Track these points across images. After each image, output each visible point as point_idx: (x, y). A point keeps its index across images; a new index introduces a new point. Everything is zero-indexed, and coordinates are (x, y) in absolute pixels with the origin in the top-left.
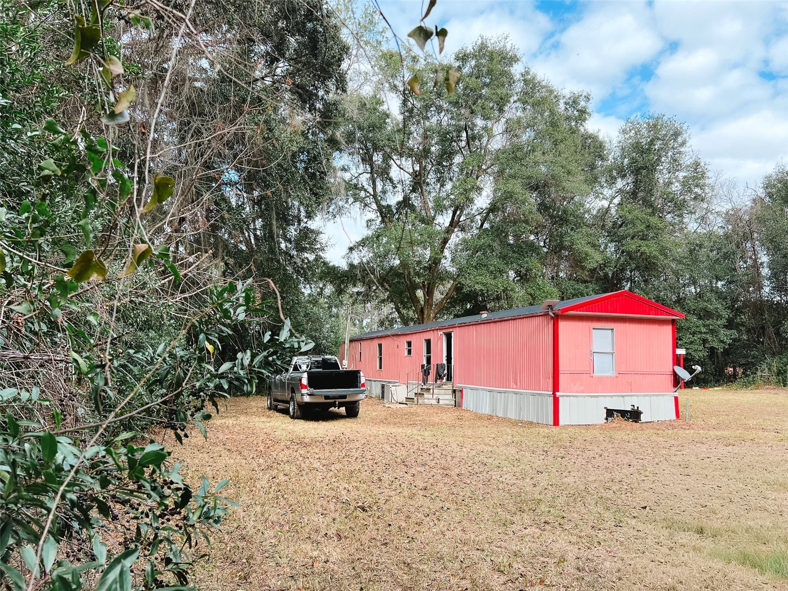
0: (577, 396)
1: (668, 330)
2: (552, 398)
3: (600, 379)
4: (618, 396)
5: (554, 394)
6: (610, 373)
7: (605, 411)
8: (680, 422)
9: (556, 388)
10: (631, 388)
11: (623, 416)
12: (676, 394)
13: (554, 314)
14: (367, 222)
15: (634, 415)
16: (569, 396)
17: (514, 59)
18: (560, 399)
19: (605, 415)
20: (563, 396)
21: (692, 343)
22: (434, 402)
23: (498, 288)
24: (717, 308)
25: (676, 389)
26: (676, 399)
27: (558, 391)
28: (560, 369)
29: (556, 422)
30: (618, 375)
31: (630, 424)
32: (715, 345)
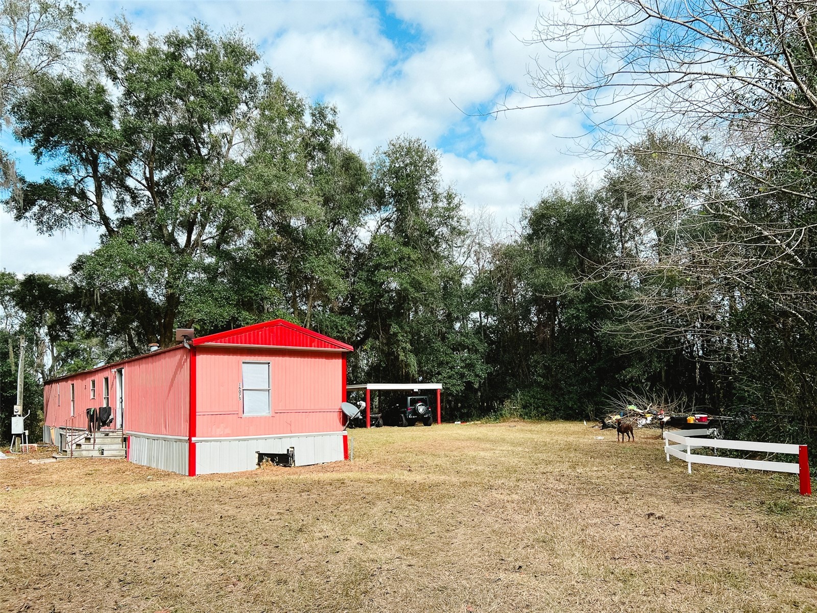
0: (220, 441)
1: (338, 363)
2: (187, 445)
3: (252, 420)
4: (275, 438)
5: (190, 439)
6: (265, 412)
7: (257, 455)
8: (347, 462)
9: (192, 432)
10: (290, 428)
11: (273, 461)
12: (345, 433)
13: (190, 345)
14: (101, 236)
15: (284, 459)
16: (211, 441)
17: (251, 58)
18: (197, 445)
19: (257, 461)
20: (201, 441)
21: (450, 377)
22: (96, 454)
23: (224, 318)
24: (473, 343)
25: (345, 427)
26: (345, 438)
27: (195, 436)
28: (197, 410)
29: (192, 471)
30: (274, 415)
31: (281, 469)
32: (471, 379)
